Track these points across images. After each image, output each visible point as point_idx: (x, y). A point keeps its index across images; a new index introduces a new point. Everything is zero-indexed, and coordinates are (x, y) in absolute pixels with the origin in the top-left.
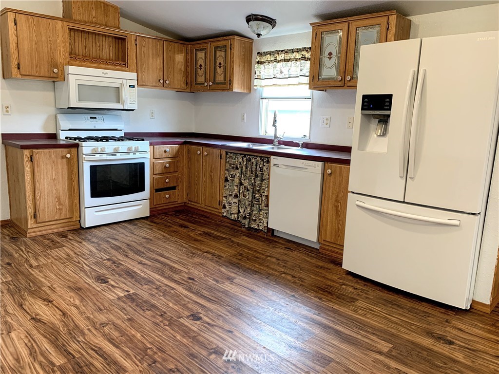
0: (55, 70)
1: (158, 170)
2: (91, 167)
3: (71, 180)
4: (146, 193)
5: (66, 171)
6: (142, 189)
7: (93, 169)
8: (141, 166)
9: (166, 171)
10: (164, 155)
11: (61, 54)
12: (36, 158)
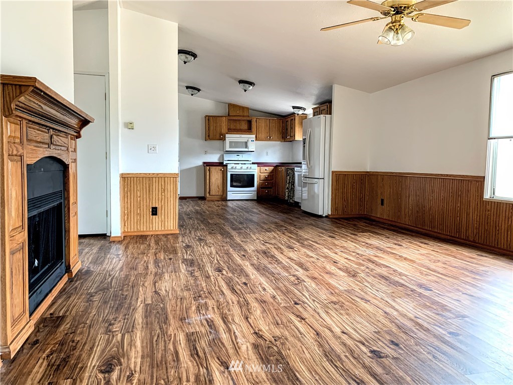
0: (222, 137)
1: (262, 178)
2: (231, 174)
3: (223, 179)
4: (255, 188)
5: (221, 176)
6: (253, 186)
7: (232, 175)
8: (253, 175)
9: (266, 179)
10: (265, 171)
11: (224, 130)
12: (211, 169)
